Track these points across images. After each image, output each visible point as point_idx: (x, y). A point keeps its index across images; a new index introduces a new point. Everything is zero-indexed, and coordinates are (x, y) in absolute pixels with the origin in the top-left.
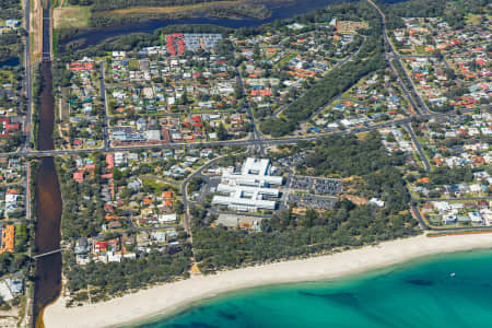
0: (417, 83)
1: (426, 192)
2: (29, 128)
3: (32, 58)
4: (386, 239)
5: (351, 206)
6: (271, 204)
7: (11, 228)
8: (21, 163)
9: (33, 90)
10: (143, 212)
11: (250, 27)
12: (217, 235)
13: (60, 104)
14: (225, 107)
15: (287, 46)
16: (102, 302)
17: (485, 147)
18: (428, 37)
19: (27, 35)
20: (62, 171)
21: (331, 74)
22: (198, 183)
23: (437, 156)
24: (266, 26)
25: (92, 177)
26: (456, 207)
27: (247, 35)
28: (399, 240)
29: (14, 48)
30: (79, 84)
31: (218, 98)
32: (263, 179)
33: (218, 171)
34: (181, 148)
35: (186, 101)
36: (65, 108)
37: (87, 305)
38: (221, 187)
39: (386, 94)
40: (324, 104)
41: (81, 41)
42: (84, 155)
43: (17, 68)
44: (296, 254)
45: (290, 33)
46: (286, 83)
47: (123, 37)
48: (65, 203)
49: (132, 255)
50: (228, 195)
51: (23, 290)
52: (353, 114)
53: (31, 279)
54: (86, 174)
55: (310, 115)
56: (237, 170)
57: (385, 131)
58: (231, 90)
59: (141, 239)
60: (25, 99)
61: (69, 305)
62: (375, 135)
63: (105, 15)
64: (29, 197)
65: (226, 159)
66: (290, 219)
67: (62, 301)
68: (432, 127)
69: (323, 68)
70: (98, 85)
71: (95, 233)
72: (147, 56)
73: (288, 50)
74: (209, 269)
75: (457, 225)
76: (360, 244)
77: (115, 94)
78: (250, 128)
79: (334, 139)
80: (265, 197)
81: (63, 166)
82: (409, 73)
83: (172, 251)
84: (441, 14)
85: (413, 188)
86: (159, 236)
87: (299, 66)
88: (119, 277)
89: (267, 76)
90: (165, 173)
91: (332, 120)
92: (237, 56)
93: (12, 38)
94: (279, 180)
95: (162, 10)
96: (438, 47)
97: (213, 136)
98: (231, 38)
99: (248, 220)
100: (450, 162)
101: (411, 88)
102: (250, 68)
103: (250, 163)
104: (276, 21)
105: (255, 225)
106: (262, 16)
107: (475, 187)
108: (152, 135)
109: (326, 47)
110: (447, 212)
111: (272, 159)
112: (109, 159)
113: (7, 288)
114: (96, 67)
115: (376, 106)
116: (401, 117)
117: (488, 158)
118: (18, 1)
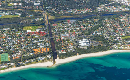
1: (112, 44)
2: (48, 34)
3: (47, 23)
4: (107, 50)
5: (101, 46)
6: (88, 45)
7: (48, 48)
8: (48, 39)
9: (48, 28)
10: (68, 46)
12: (80, 49)
15: (87, 22)
16: (64, 59)
17: (120, 37)
18: (109, 21)
19: (45, 20)
22: (76, 42)
25: (59, 41)
26: (117, 46)
27: (80, 20)
28: (109, 51)
29: (44, 22)
30: (55, 27)
31: (77, 30)
32: (86, 42)
33: (79, 40)
34: (72, 37)
35: (72, 30)
36: (53, 31)
37: (62, 59)
38: (80, 43)
39: (104, 30)
40: (94, 31)
41: (54, 21)
42: (57, 38)
43: (45, 25)
45: (87, 20)
46: (88, 28)
47: (61, 21)
48: (56, 45)
49: (67, 52)
50: (81, 44)
51: (52, 57)
52: (99, 32)
53: (52, 55)
54: (58, 40)
55: (92, 32)
56: (82, 40)
57: (104, 35)
58: (79, 29)
59: (68, 50)
60: (47, 30)
61: (59, 59)
62: (103, 35)
63: (57, 17)
64: (50, 44)
66: (91, 47)
67: (58, 58)
68: (112, 34)
69: (93, 26)
70: (58, 28)
71: (61, 49)
72: (65, 23)
74: (80, 54)
75: (117, 49)
76: (103, 51)
77: (61, 29)
78: (83, 34)
79: (96, 36)
81: (54, 39)
82: (107, 27)
83: (74, 52)
84: (111, 18)
85: (110, 43)
86: (71, 49)
87: (89, 25)
88: (66, 55)
89: (84, 27)
90: (71, 40)
91: (95, 33)
92: (79, 24)
93: (43, 21)
94: (89, 42)
95: (66, 17)
96: (111, 23)
97: (77, 35)
98: (78, 21)
100: (115, 39)
101: (107, 29)
102: (81, 25)
103: (84, 39)
105: (86, 48)
106: (82, 18)
107: (120, 43)
108: (68, 35)
109: (93, 23)
111: (87, 39)
112: (61, 38)
113: (49, 56)
114: (57, 25)
115: (102, 31)
116: (106, 33)
117: (121, 39)
118: (43, 15)
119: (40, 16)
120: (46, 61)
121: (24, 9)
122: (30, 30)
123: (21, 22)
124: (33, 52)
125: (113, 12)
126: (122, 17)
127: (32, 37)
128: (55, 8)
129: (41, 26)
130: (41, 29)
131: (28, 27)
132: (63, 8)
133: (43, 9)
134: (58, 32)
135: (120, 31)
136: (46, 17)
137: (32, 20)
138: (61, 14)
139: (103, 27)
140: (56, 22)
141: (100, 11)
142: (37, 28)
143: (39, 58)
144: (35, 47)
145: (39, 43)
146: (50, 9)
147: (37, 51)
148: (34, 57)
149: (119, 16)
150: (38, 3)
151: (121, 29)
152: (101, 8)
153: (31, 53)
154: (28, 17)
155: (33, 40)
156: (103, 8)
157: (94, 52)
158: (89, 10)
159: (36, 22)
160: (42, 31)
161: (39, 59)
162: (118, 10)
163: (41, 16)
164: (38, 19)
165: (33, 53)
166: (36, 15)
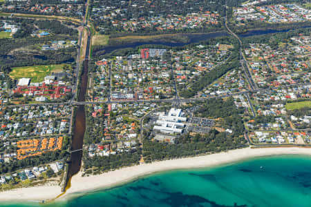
0: (253, 74)
1: (252, 127)
2: (75, 92)
3: (80, 59)
4: (232, 149)
5: (217, 132)
6: (180, 130)
7: (61, 138)
8: (70, 108)
9: (79, 73)
10: (122, 132)
11: (179, 46)
12: (154, 144)
13: (90, 80)
14: (164, 83)
15: (195, 55)
16: (98, 175)
17: (282, 106)
18: (260, 53)
19: (79, 47)
20: (88, 112)
21: (214, 69)
22: (148, 119)
23: (259, 109)
24: (187, 46)
25: (100, 115)
26: (265, 135)
27: (178, 50)
28: (237, 150)
29: (73, 54)
30: (100, 71)
31: (161, 79)
32: (177, 118)
33: (158, 114)
34: (142, 102)
35: (146, 80)
36: (92, 82)
37: (91, 176)
39: (239, 79)
40: (210, 83)
41: (103, 51)
42: (98, 105)
43: (73, 63)
44: (189, 155)
45: (197, 49)
46: (193, 73)
47: (122, 50)
48: (87, 127)
49: (114, 153)
50: (160, 125)
51: (63, 168)
52: (222, 88)
53: (68, 162)
54: (98, 113)
55: (203, 88)
56: (166, 114)
57: (236, 97)
58: (168, 75)
59: (119, 145)
60: (75, 78)
61: (83, 176)
62: (231, 99)
63: (115, 39)
64: (71, 123)
65: (162, 108)
66: (189, 137)
67: (80, 173)
68: (258, 96)
69: (211, 66)
70: (108, 72)
71: (99, 142)
72: (132, 59)
73: (196, 57)
74: (148, 161)
75: (265, 143)
76: (219, 151)
77: (115, 76)
78: (175, 94)
79: (212, 100)
80: (178, 127)
81: (88, 110)
82: (250, 69)
83: (133, 151)
84: (268, 42)
85: (247, 125)
86: (127, 144)
87: (200, 65)
88: (107, 163)
89: (185, 69)
90: (134, 114)
91: (213, 91)
92: (172, 59)
93: (73, 49)
94: (185, 119)
95: (140, 37)
96: (265, 57)
97: (157, 97)
98: (171, 51)
99: (169, 138)
100: (265, 113)
101: (250, 77)
102: (178, 65)
103: (172, 111)
104: (192, 44)
105: (172, 140)
106: (186, 41)
107: (275, 125)
108: (130, 96)
109: (213, 57)
110: (261, 137)
111: (183, 109)
112: (109, 107)
113: (55, 167)
114: (109, 63)
115: (233, 85)
116: (244, 90)
117: (283, 111)
118: (77, 32)
119: (68, 35)
120: (43, 183)
121: (30, 13)
122: (29, 79)
123: (11, 53)
124: (14, 149)
125: (278, 24)
126: (302, 40)
127: (29, 100)
128: (118, 11)
129: (62, 65)
130: (61, 75)
131: (26, 70)
132: (138, 10)
133: (84, 13)
134: (105, 85)
135: (287, 86)
136: (84, 39)
137: (44, 49)
139: (238, 70)
140: (108, 55)
141: (242, 22)
142: (48, 74)
143: (27, 171)
144: (24, 133)
145: (39, 122)
146: (102, 14)
147: (28, 147)
148: (9, 168)
149: (292, 36)
151: (289, 76)
152: (245, 12)
153: (7, 153)
154: (36, 37)
155: (27, 112)
156: (252, 10)
157: (193, 155)
158: (210, 18)
159: (53, 52)
160: (61, 83)
161: (24, 174)
162: (294, 18)
163: (72, 34)
164: (60, 43)
165: (12, 154)
166: (59, 33)
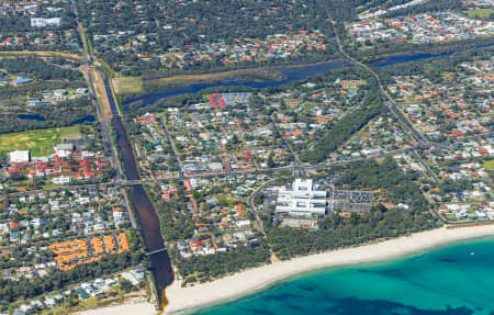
0: (415, 122)
1: (439, 198)
2: (117, 165)
3: (105, 114)
4: (416, 231)
5: (384, 210)
6: (322, 210)
7: (122, 235)
8: (118, 190)
9: (112, 139)
10: (223, 219)
12: (287, 233)
13: (137, 147)
14: (267, 144)
15: (306, 99)
16: (208, 283)
17: (478, 165)
18: (416, 90)
19: (95, 99)
20: (152, 194)
21: (347, 118)
22: (261, 198)
23: (442, 172)
24: (286, 86)
25: (176, 197)
26: (464, 208)
27: (272, 92)
28: (426, 232)
29: (88, 109)
30: (148, 132)
31: (260, 138)
32: (312, 193)
33: (275, 189)
34: (240, 174)
35: (236, 141)
36: (141, 150)
37: (198, 285)
38: (279, 200)
39: (392, 131)
40: (346, 139)
41: (141, 102)
42: (166, 182)
43: (95, 123)
44: (349, 244)
45: (305, 90)
46: (312, 125)
47: (172, 97)
48: (161, 217)
49: (224, 249)
50: (287, 205)
51: (145, 276)
52: (369, 146)
53: (148, 269)
54: (171, 195)
55: (336, 148)
56: (289, 188)
57: (398, 157)
58: (269, 132)
59: (227, 239)
60: (109, 145)
61: (184, 285)
62: (390, 159)
63: (154, 82)
64: (130, 212)
65: (279, 181)
66: (339, 220)
67: (177, 283)
68: (434, 153)
69: (337, 114)
70: (163, 132)
71: (190, 237)
72: (196, 110)
73: (307, 103)
74: (285, 255)
75: (468, 220)
76: (397, 236)
77: (178, 138)
78: (291, 159)
79: (358, 164)
80: (317, 205)
81: (152, 190)
82: (406, 115)
83: (254, 245)
84: (422, 73)
85: (427, 195)
86: (240, 236)
87: (319, 113)
88: (217, 264)
89: (295, 121)
90: (235, 192)
91: (354, 150)
92: (268, 108)
93: (84, 102)
94: (324, 193)
95: (197, 77)
96: (425, 96)
97: (264, 165)
98: (260, 95)
99: (306, 222)
100: (453, 176)
101: (410, 126)
102: (280, 116)
103: (298, 183)
105: (313, 225)
106: (280, 79)
107: (476, 194)
108: (216, 166)
109: (337, 99)
110: (458, 211)
111: (315, 179)
112: (186, 183)
113: (132, 276)
114: (158, 120)
115: (386, 139)
116: (407, 146)
117: (481, 173)
118: (81, 75)
119: (67, 81)
120: (121, 301)
122: (27, 152)
124: (49, 257)
125: (431, 45)
126: (479, 66)
127: (40, 184)
128: (142, 37)
129: (77, 126)
130: (81, 142)
131: (14, 138)
132: (178, 34)
133: (81, 44)
134: (166, 152)
135: (474, 135)
136: (98, 84)
137: (32, 103)
138: (175, 66)
139: (385, 117)
140: (153, 107)
141: (368, 43)
142: (57, 142)
143: (84, 285)
144: (55, 232)
145: (75, 215)
146: (114, 43)
147: (69, 253)
148: (56, 283)
149: (461, 62)
150: (50, 17)
151: (475, 122)
152: (368, 28)
153: (40, 261)
154: (8, 86)
155: (46, 202)
156: (378, 25)
157: (356, 244)
158: (313, 40)
159: (50, 109)
160: (85, 154)
161: (83, 291)
162: (454, 34)
163: (73, 79)
164: (58, 94)
165: (49, 264)
166: (49, 78)
